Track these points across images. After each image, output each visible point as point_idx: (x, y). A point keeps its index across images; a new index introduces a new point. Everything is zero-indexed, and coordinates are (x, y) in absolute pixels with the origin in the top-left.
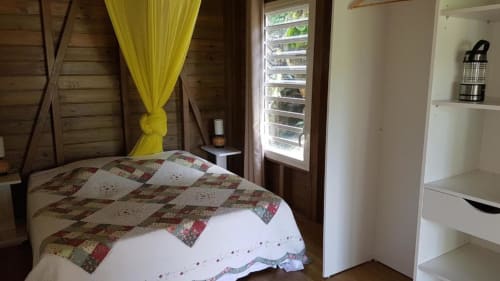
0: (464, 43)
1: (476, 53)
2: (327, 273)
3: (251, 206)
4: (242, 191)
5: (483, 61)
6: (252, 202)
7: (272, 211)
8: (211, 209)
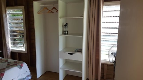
0: (63, 23)
1: (66, 25)
2: (38, 77)
3: (16, 65)
4: (10, 62)
5: (67, 27)
6: (15, 65)
7: (22, 66)
8: (3, 69)
